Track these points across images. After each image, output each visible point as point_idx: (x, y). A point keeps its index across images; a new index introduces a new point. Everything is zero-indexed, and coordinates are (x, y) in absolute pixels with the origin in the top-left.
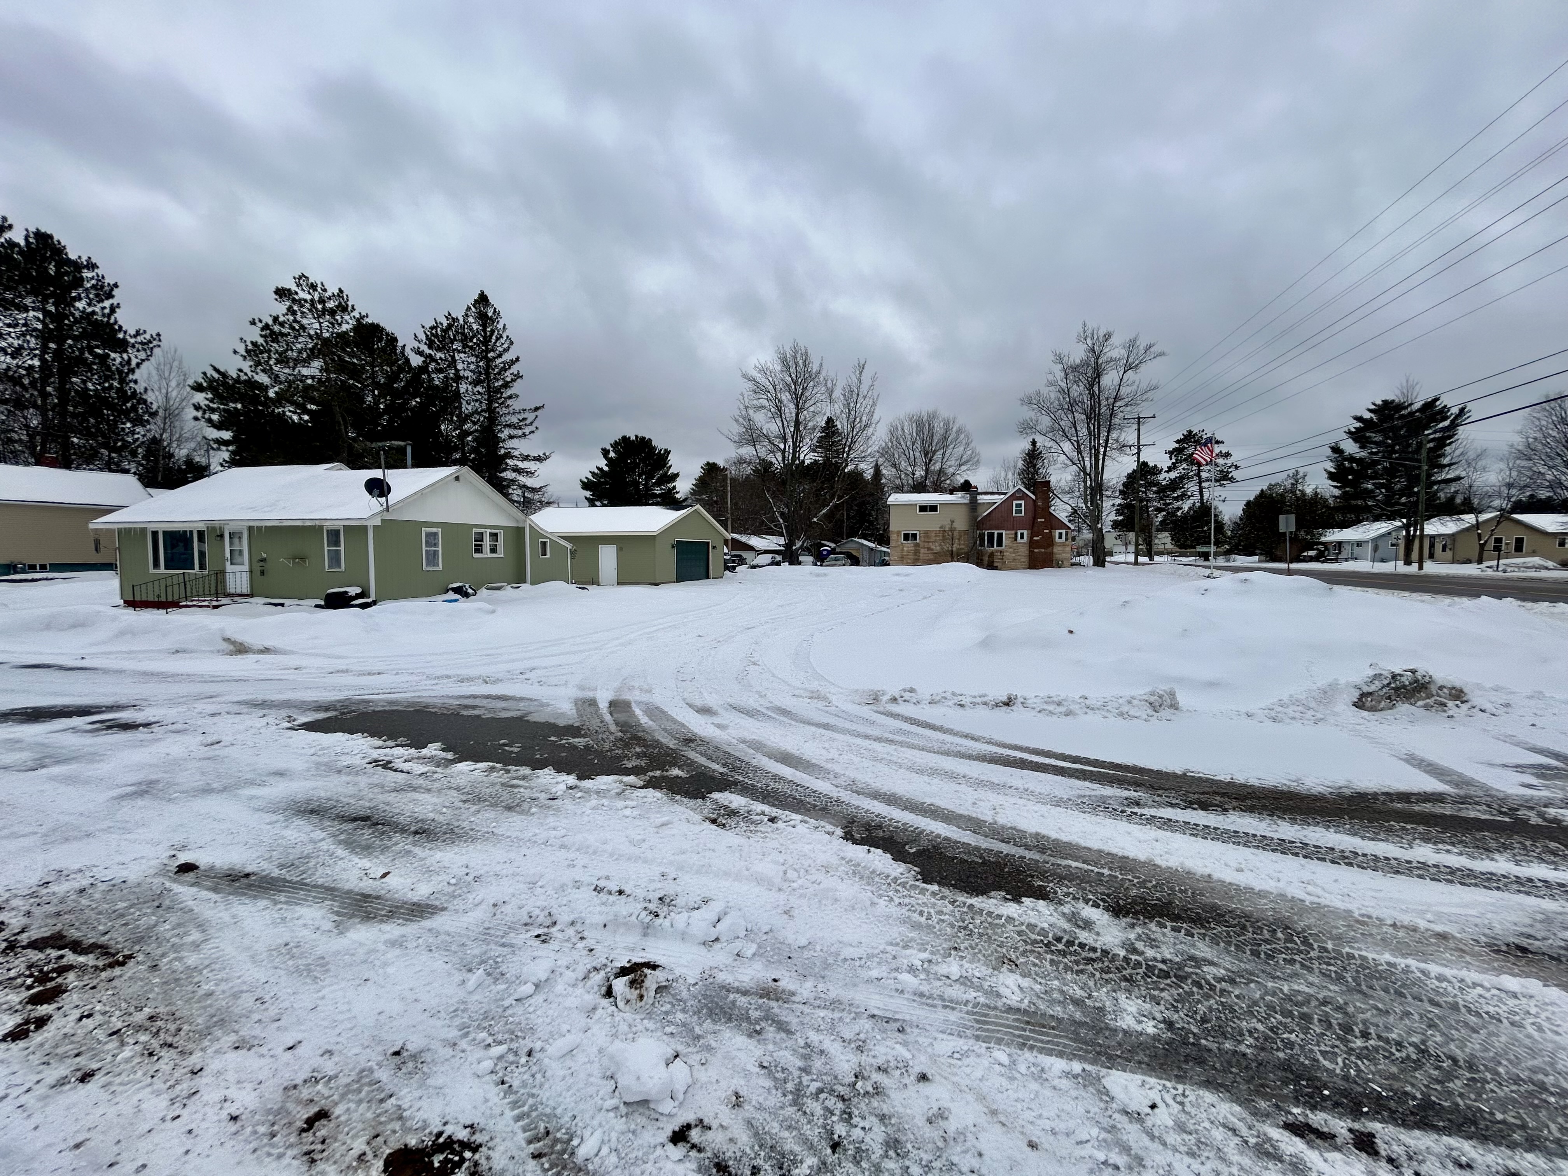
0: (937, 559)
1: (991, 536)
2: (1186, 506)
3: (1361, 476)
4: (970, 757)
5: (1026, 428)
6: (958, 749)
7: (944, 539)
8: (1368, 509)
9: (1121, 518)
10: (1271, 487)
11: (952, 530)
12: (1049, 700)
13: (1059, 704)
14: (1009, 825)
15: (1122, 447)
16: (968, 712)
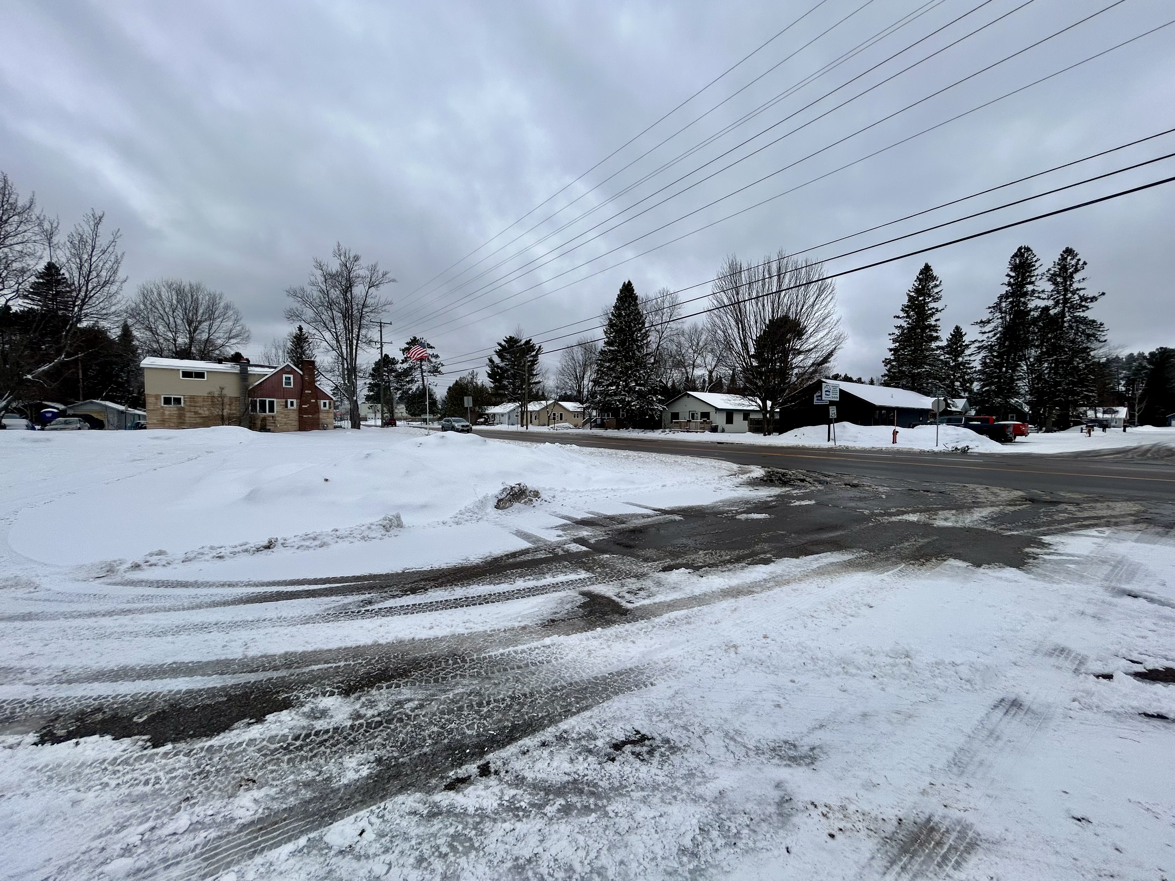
0: (206, 422)
1: (263, 404)
2: (414, 388)
3: (502, 377)
4: (225, 603)
5: (292, 315)
6: (213, 599)
7: (213, 404)
8: (505, 395)
9: (372, 393)
10: (461, 379)
11: (222, 396)
12: (306, 537)
13: (315, 539)
14: (259, 654)
15: (370, 342)
16: (228, 562)
